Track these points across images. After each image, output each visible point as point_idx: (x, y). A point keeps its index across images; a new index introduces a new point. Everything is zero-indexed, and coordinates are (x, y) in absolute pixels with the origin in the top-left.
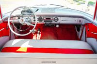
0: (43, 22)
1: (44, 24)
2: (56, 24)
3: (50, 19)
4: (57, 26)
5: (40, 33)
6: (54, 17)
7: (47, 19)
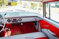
0: (11, 22)
3: (16, 20)
4: (22, 24)
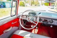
0: (41, 22)
1: (42, 24)
2: (50, 25)
3: (47, 20)
4: (51, 26)
5: (37, 29)
6: (50, 20)
7: (45, 20)
